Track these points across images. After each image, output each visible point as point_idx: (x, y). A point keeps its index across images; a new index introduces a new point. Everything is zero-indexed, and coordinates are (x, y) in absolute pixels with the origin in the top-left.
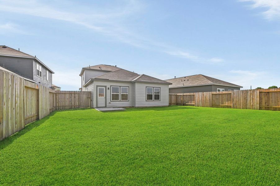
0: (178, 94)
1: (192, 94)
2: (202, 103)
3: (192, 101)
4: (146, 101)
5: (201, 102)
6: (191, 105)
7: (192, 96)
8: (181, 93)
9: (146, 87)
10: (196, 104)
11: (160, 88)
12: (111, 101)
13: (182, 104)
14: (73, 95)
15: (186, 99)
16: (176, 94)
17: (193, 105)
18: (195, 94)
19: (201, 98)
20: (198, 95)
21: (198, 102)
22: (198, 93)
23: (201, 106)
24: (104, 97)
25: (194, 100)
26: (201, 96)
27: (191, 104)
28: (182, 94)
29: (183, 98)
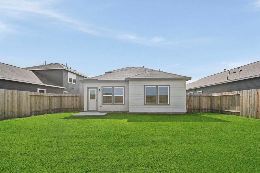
0: (214, 95)
1: (236, 93)
2: (255, 111)
3: (235, 105)
4: (145, 105)
5: (252, 109)
6: (234, 114)
7: (236, 96)
8: (218, 92)
9: (145, 86)
10: (242, 111)
11: (169, 86)
12: (102, 104)
13: (219, 111)
14: (75, 98)
15: (226, 103)
16: (210, 95)
17: (238, 114)
18: (240, 92)
19: (253, 101)
20: (246, 94)
21: (246, 108)
22: (246, 91)
23: (254, 117)
24: (96, 99)
25: (239, 105)
26: (253, 97)
27: (233, 111)
28: (219, 94)
29: (221, 100)
